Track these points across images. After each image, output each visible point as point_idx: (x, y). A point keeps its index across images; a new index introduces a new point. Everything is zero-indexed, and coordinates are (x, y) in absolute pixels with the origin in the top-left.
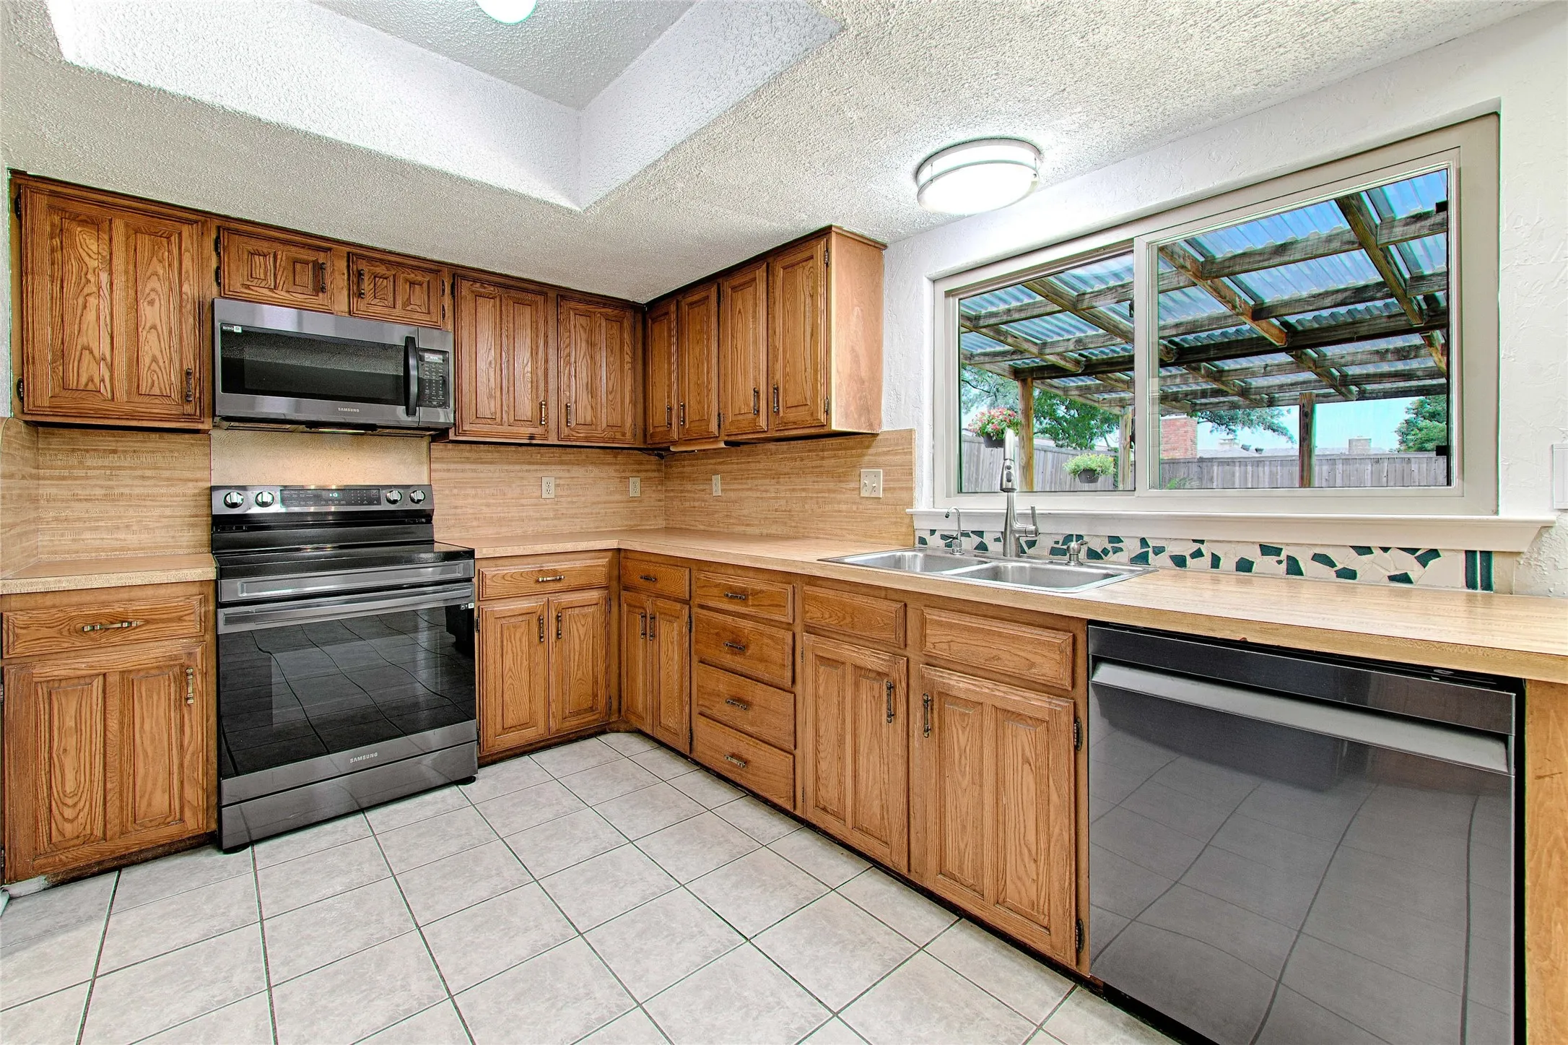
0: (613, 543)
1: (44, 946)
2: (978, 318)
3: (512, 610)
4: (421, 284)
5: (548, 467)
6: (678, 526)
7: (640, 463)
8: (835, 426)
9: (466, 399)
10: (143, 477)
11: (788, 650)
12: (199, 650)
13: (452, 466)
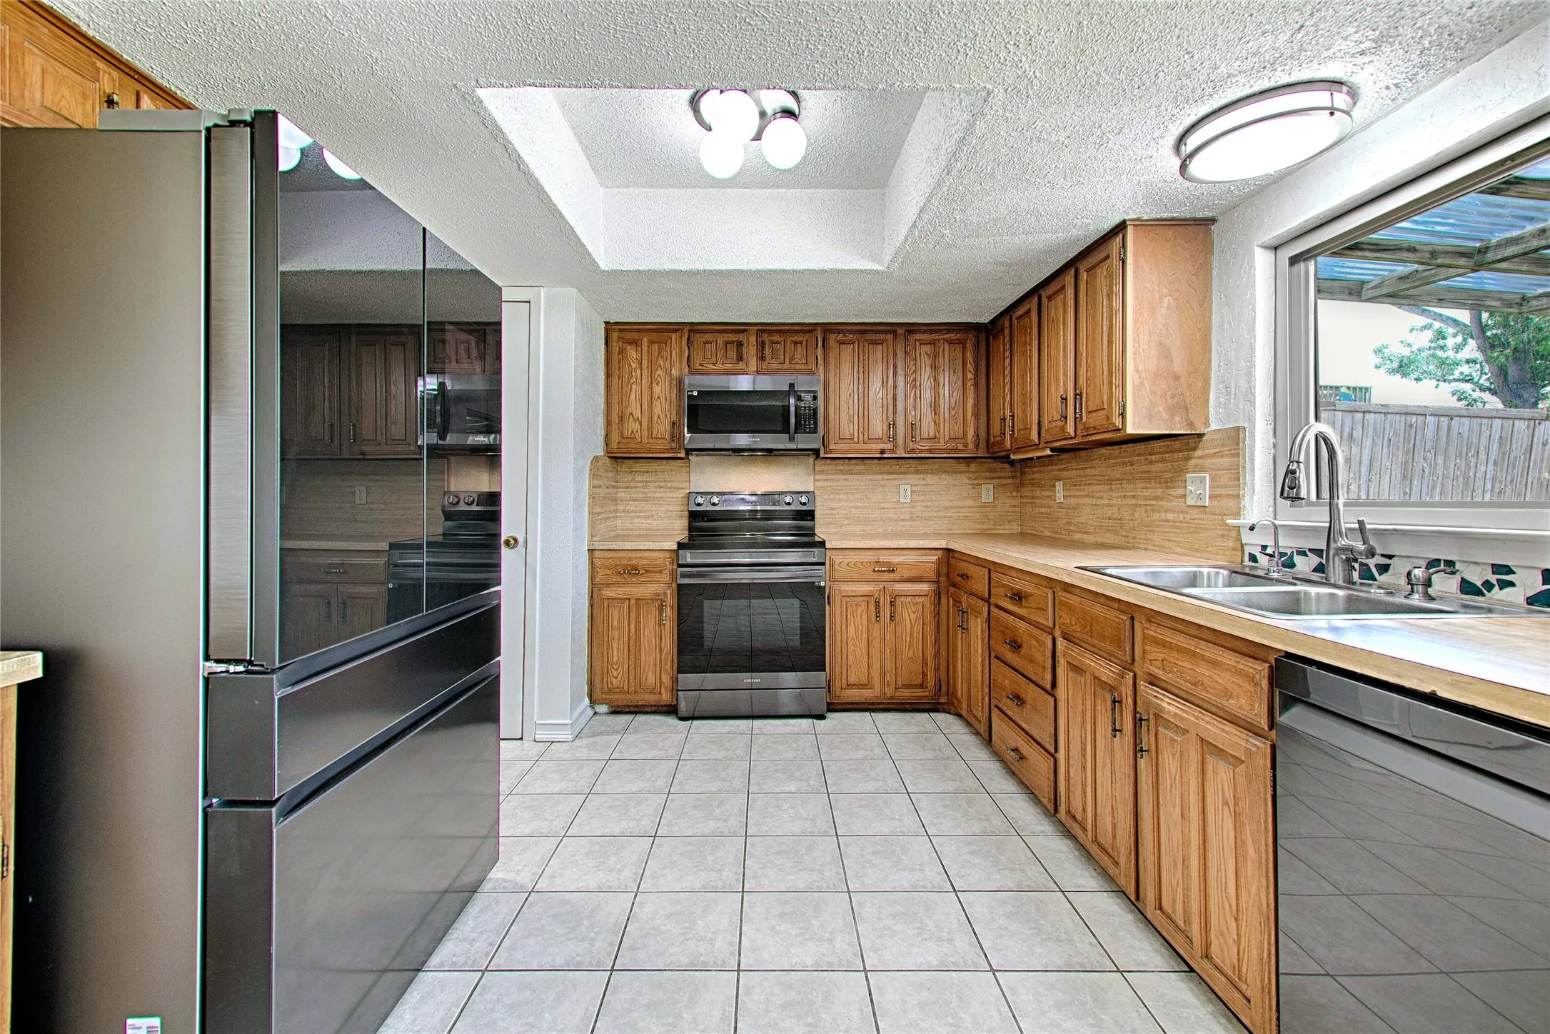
0: (943, 544)
1: (597, 738)
2: (1483, 251)
3: (855, 591)
4: (801, 343)
5: (906, 476)
6: (1029, 532)
7: (994, 471)
8: (1130, 430)
9: (831, 425)
10: (660, 487)
11: (1049, 654)
12: (669, 592)
13: (831, 477)
